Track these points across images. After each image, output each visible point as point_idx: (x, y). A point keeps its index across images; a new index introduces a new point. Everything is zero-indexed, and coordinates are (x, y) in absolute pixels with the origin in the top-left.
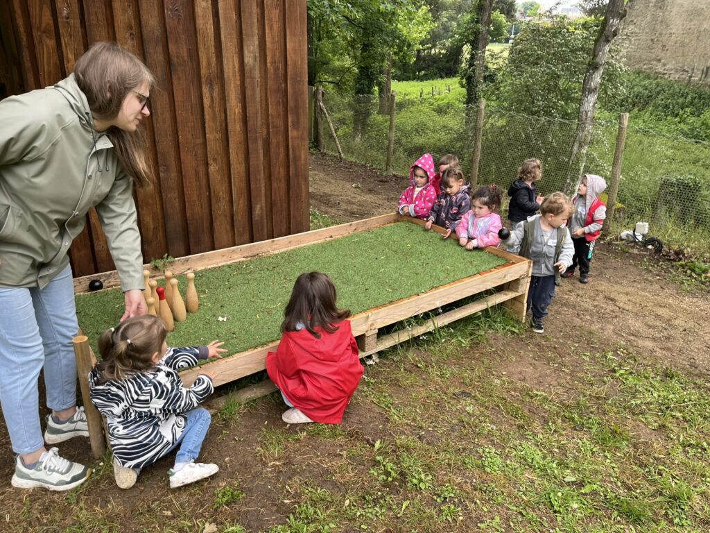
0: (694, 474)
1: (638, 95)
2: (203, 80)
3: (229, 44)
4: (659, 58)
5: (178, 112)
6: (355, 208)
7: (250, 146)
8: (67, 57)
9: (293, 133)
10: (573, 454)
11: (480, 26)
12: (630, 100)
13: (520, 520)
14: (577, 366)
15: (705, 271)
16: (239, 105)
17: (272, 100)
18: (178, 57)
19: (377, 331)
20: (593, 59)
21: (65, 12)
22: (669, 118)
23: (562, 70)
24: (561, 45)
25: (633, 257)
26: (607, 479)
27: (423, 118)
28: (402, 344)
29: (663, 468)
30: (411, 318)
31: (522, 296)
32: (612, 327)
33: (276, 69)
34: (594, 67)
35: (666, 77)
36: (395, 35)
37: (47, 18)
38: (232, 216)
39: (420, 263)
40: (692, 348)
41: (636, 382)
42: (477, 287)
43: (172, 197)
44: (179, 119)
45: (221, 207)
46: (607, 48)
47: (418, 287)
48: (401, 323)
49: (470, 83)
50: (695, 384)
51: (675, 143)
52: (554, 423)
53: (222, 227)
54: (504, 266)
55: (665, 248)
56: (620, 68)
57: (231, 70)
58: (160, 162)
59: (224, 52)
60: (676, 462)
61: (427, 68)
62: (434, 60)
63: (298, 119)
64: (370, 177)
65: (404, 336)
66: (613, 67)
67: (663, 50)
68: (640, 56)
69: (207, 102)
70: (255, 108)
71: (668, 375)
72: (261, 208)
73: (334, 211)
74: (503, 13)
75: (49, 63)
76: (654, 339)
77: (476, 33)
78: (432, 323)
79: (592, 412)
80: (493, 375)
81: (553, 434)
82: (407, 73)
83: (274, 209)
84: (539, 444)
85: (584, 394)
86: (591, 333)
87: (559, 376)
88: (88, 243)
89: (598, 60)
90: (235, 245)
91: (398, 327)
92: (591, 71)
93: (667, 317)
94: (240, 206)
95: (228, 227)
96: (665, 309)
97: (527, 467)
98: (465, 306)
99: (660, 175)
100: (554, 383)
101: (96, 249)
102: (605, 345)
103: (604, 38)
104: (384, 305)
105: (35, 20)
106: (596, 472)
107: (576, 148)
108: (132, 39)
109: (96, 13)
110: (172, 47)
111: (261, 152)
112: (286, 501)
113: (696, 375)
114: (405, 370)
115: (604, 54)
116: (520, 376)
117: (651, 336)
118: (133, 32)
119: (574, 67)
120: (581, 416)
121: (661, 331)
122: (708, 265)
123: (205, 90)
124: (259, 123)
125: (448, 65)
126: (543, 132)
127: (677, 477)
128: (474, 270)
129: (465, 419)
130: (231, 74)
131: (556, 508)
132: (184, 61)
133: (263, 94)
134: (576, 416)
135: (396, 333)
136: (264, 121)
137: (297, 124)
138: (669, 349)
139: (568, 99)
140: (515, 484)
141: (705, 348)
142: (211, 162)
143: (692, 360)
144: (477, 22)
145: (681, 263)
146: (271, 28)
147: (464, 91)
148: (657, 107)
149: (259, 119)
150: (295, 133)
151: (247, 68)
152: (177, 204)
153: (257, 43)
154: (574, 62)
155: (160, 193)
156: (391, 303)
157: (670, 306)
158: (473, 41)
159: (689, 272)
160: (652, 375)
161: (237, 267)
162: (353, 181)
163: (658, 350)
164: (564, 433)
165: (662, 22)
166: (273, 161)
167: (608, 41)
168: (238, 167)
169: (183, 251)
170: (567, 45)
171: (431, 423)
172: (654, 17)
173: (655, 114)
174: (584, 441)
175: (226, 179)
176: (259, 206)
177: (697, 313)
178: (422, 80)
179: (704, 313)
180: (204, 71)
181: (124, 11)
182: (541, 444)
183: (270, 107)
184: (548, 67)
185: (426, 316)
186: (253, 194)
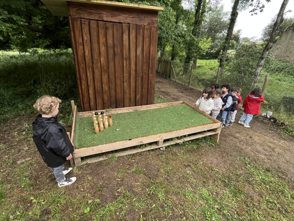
0: (269, 215)
1: (279, 68)
2: (124, 59)
3: (132, 48)
4: (288, 56)
5: (116, 68)
6: (175, 97)
7: (137, 78)
8: (86, 52)
9: (150, 75)
10: (221, 196)
11: (226, 44)
12: (275, 69)
13: (192, 220)
14: (233, 161)
15: (292, 132)
16: (134, 66)
17: (145, 65)
18: (117, 52)
19: (163, 140)
20: (262, 56)
21: (86, 39)
22: (289, 76)
23: (251, 59)
24: (251, 51)
25: (265, 123)
26: (231, 209)
27: (206, 71)
28: (171, 145)
29: (256, 209)
30: (176, 137)
31: (218, 134)
32: (250, 148)
33: (147, 56)
34: (262, 58)
35: (290, 62)
36: (197, 47)
37: (81, 40)
38: (130, 98)
39: (184, 119)
40: (280, 161)
41: (254, 171)
42: (201, 129)
43: (113, 92)
44: (116, 69)
45: (127, 96)
46: (267, 53)
47: (181, 127)
48: (172, 138)
49: (221, 61)
50: (278, 175)
51: (290, 84)
52: (218, 182)
53: (127, 101)
54: (213, 123)
55: (278, 121)
56: (272, 59)
57: (133, 56)
58: (110, 81)
59: (131, 51)
60: (262, 208)
61: (209, 56)
62: (212, 54)
63: (152, 71)
64: (183, 88)
65: (173, 143)
66: (269, 59)
67: (290, 53)
68: (281, 55)
69: (125, 65)
70: (139, 67)
71: (268, 170)
72: (139, 96)
73: (169, 97)
74: (235, 41)
75: (81, 53)
76: (265, 155)
77: (225, 47)
78: (183, 140)
79: (233, 180)
80: (201, 160)
81: (215, 187)
82: (203, 57)
83: (143, 97)
84: (209, 190)
85: (232, 172)
86: (242, 149)
87: (225, 164)
88: (89, 103)
89: (263, 56)
90: (130, 107)
91: (171, 139)
92: (261, 60)
93: (272, 147)
94: (133, 95)
95: (129, 101)
96: (273, 144)
97: (201, 198)
98: (197, 135)
99: (283, 94)
100: (223, 166)
101: (91, 104)
102: (246, 155)
103: (266, 49)
104: (168, 132)
105: (77, 41)
106: (228, 206)
107: (253, 84)
108: (104, 47)
109: (95, 39)
110: (116, 49)
111: (140, 80)
112: (116, 194)
113: (280, 172)
114: (171, 154)
115: (266, 54)
116: (211, 162)
117: (264, 153)
118: (105, 45)
119: (255, 58)
120: (229, 181)
121: (269, 152)
122: (293, 129)
123: (125, 62)
124: (140, 72)
125: (216, 55)
126: (242, 78)
127: (261, 215)
128: (202, 124)
129: (185, 175)
130: (133, 57)
131: (207, 218)
132: (119, 53)
133: (142, 63)
134: (227, 181)
135: (170, 141)
136: (142, 71)
137: (152, 73)
138: (270, 159)
139: (252, 68)
140: (195, 204)
141: (285, 162)
142: (125, 82)
143: (279, 166)
144: (225, 43)
145: (283, 127)
146: (146, 44)
147: (219, 63)
148: (285, 72)
149: (140, 70)
150: (151, 75)
151: (137, 56)
152: (114, 93)
153: (141, 48)
154: (255, 57)
155: (110, 90)
156: (170, 131)
157: (274, 143)
158: (223, 49)
159: (285, 131)
160: (261, 169)
161: (129, 114)
162: (177, 89)
163: (266, 159)
164: (220, 187)
165: (291, 44)
166: (144, 83)
167: (268, 50)
168: (133, 84)
169: (115, 107)
170: (253, 51)
171: (173, 175)
172: (289, 43)
173: (284, 74)
174: (227, 192)
175: (129, 87)
176: (138, 96)
177: (285, 147)
178: (207, 60)
179: (288, 148)
180: (124, 56)
181: (103, 39)
182: (210, 190)
183: (144, 67)
184: (246, 58)
185: (181, 137)
186: (137, 92)
